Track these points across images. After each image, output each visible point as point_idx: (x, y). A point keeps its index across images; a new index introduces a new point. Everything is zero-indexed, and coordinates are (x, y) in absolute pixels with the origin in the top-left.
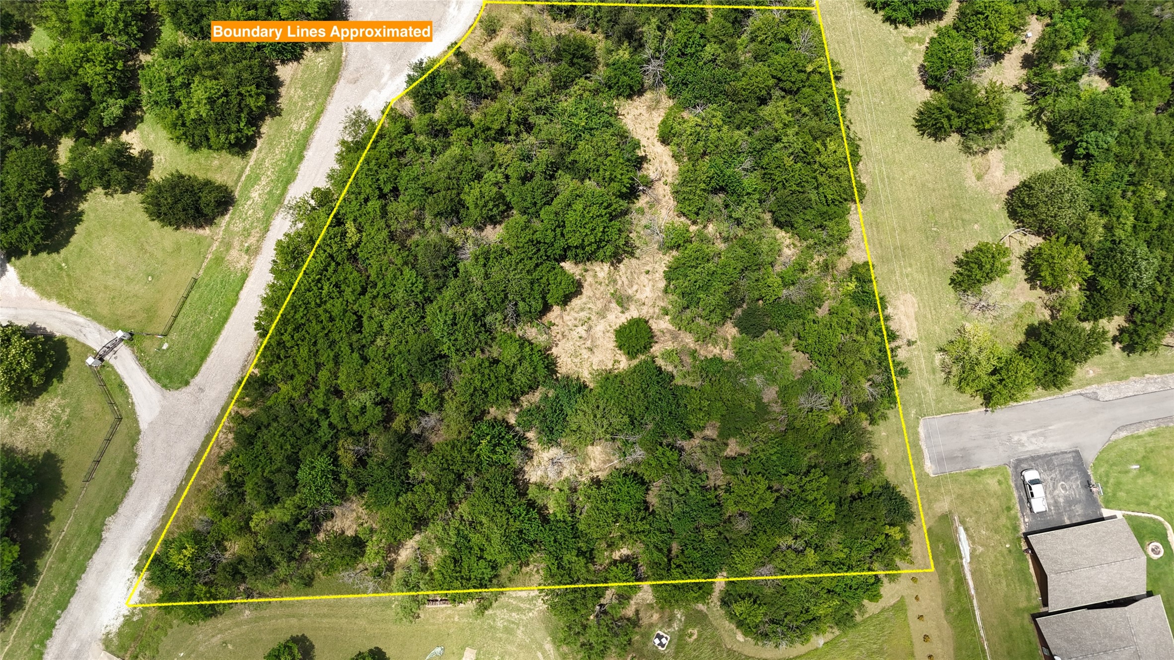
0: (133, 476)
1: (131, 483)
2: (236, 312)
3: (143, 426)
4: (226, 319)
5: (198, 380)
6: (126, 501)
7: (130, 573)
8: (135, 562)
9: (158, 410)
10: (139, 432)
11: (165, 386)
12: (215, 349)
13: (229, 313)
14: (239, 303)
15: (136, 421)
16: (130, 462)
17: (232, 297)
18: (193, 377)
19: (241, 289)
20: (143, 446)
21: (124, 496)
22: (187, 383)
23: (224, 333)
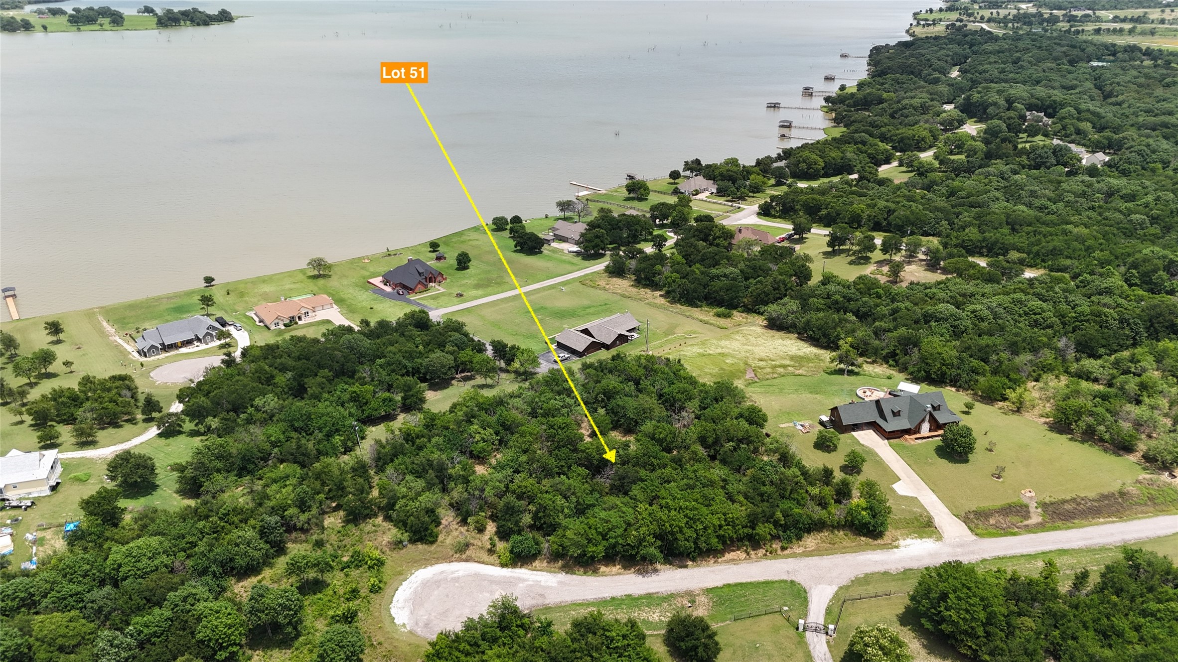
0: (862, 576)
1: (866, 575)
2: (732, 581)
3: (835, 588)
4: (741, 584)
5: (785, 577)
6: (877, 570)
7: (902, 549)
8: (895, 550)
9: (820, 586)
10: (841, 588)
11: (805, 591)
12: (762, 579)
13: (736, 585)
14: (726, 583)
15: (837, 593)
16: (858, 582)
17: (726, 590)
18: (786, 581)
19: (717, 587)
20: (844, 580)
21: (876, 573)
22: (792, 582)
23: (749, 580)
